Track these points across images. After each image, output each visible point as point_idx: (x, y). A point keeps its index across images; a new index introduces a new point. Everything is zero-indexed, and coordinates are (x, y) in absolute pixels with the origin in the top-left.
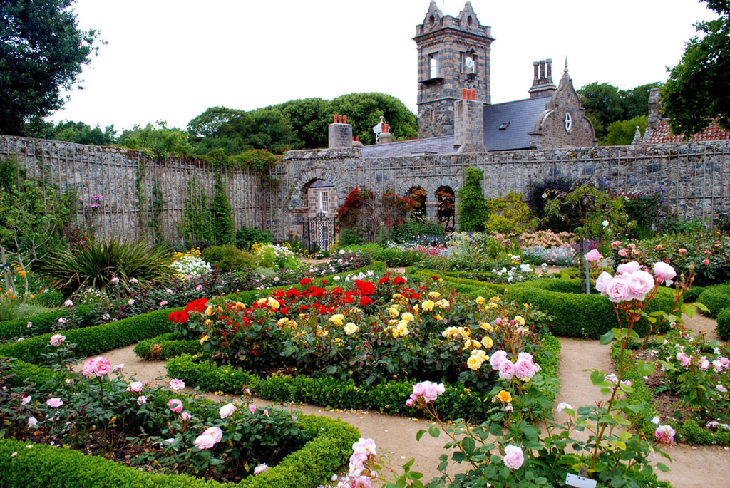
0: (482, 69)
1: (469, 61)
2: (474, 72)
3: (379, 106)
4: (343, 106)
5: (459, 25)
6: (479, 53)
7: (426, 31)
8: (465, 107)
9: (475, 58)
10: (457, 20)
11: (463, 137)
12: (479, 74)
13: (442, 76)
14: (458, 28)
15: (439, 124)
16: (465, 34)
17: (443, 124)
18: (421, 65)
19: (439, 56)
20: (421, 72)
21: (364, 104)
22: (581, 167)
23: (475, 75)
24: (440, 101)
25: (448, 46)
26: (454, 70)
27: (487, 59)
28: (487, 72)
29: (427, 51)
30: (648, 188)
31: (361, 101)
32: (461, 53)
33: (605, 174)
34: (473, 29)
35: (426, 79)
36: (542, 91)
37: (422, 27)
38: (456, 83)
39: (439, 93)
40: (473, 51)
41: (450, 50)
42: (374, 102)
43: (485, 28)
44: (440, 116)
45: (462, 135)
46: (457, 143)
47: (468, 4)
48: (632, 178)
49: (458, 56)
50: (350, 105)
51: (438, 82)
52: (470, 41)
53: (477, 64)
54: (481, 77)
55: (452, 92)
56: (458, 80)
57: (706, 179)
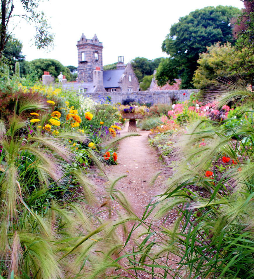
0: (100, 58)
1: (96, 55)
2: (97, 59)
3: (52, 65)
4: (36, 64)
5: (93, 42)
6: (99, 52)
7: (81, 43)
8: (97, 73)
9: (98, 53)
10: (92, 40)
11: (97, 83)
12: (99, 59)
13: (86, 60)
14: (92, 43)
15: (86, 77)
16: (94, 45)
17: (88, 77)
18: (79, 55)
19: (86, 53)
20: (79, 58)
21: (46, 64)
22: (134, 96)
23: (98, 60)
24: (86, 69)
25: (89, 49)
26: (91, 58)
27: (102, 54)
28: (102, 59)
29: (81, 50)
30: (149, 101)
31: (45, 62)
32: (93, 52)
33: (140, 98)
34: (97, 43)
35: (81, 61)
36: (121, 67)
37: (79, 42)
38: (92, 63)
39: (86, 66)
40: (97, 51)
41: (90, 51)
42: (50, 63)
43: (101, 43)
44: (86, 74)
45: (96, 82)
46: (95, 85)
47: (95, 35)
48: (146, 99)
49: (92, 53)
50: (40, 64)
51: (85, 62)
52: (96, 48)
53: (98, 56)
54: (100, 61)
55: (91, 66)
56: (92, 62)
57: (161, 99)
